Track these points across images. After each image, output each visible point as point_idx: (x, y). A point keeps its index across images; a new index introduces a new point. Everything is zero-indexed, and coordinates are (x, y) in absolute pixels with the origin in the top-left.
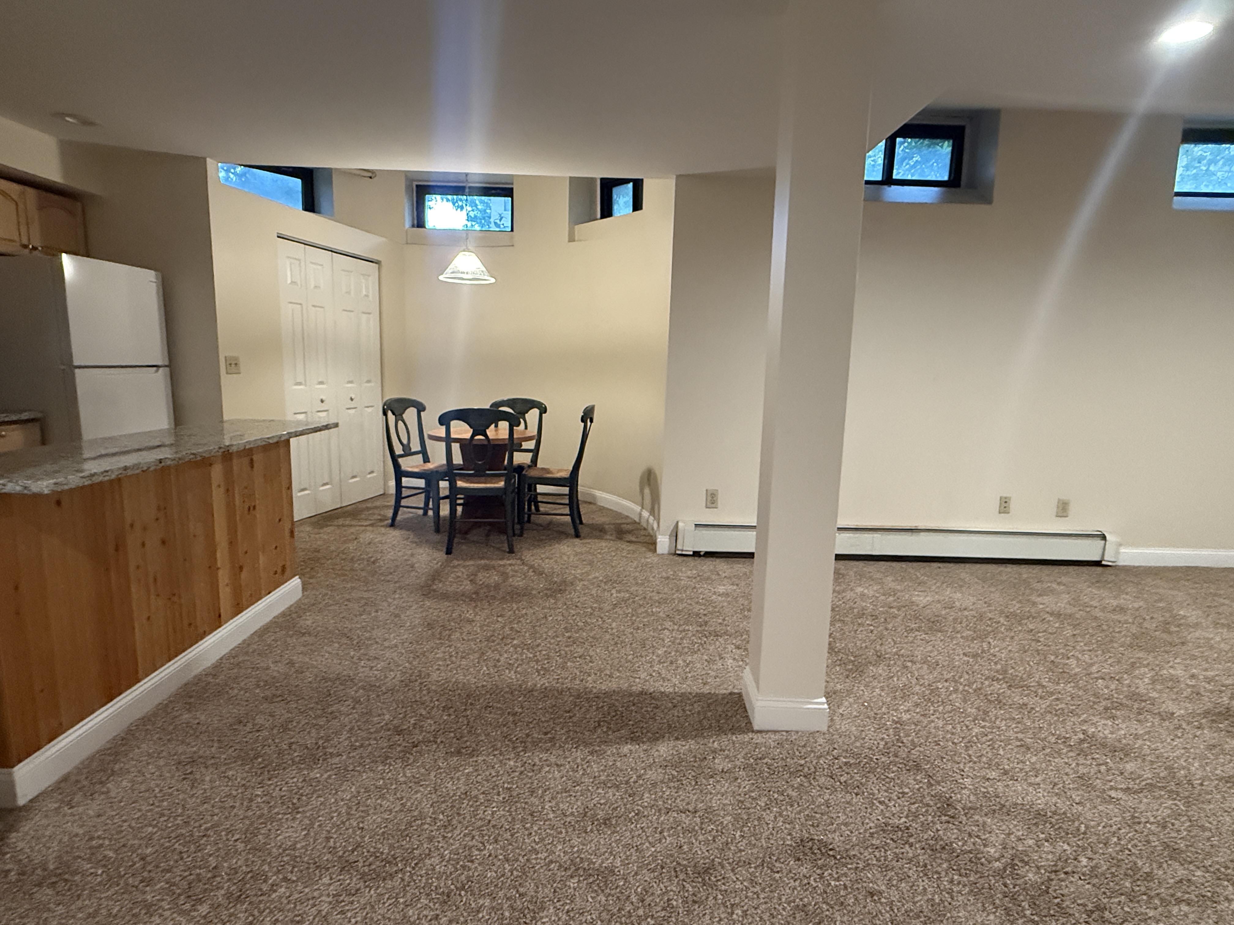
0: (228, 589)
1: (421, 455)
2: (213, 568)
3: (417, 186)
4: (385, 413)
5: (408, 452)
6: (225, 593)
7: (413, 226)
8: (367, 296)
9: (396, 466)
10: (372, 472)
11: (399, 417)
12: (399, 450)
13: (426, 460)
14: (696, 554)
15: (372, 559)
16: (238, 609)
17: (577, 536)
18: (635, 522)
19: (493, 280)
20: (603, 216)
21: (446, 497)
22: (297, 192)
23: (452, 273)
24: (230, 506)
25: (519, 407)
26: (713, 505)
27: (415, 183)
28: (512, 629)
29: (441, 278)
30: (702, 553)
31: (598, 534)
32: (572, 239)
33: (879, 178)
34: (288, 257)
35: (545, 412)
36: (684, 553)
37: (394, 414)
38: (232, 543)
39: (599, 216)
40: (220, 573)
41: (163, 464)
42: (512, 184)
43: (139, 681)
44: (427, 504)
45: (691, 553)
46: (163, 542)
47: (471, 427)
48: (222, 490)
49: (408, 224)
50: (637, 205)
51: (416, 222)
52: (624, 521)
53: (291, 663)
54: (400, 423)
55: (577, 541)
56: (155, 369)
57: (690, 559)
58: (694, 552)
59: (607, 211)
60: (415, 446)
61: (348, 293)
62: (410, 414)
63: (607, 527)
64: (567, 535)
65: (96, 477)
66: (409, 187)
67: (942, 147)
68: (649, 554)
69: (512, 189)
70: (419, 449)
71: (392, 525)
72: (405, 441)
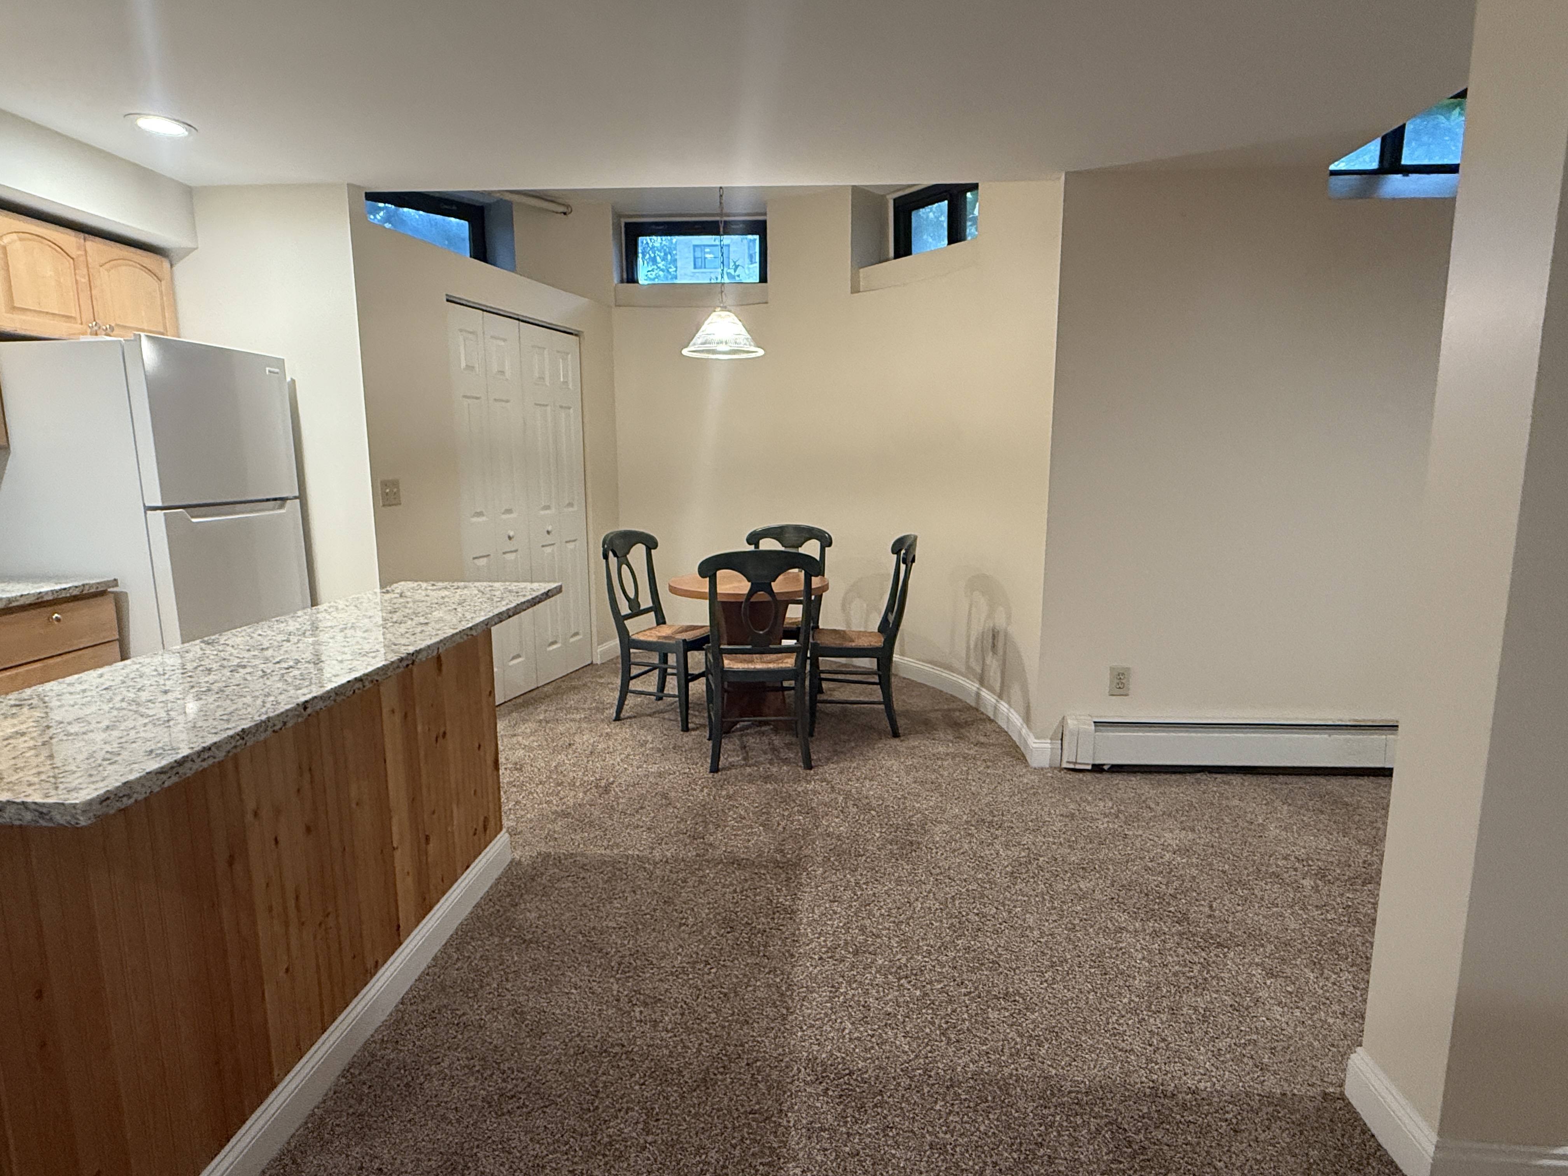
0: (409, 880)
1: (652, 614)
2: (386, 851)
3: (627, 224)
4: (606, 557)
5: (636, 611)
6: (405, 885)
7: (622, 281)
8: (565, 383)
9: (623, 632)
10: (576, 634)
11: (623, 560)
12: (625, 610)
13: (661, 620)
14: (1098, 769)
15: (603, 783)
16: (425, 907)
17: (896, 735)
18: (969, 708)
19: (761, 352)
20: (897, 256)
21: (696, 677)
22: (464, 240)
23: (702, 344)
24: (410, 737)
25: (791, 537)
26: (1121, 691)
27: (623, 221)
28: (863, 929)
29: (685, 352)
30: (1106, 768)
31: (923, 728)
32: (855, 290)
33: (1375, 165)
34: (461, 330)
35: (830, 545)
36: (1078, 767)
37: (615, 555)
38: (414, 800)
39: (892, 253)
40: (397, 854)
41: (309, 711)
42: (765, 214)
43: (274, 1086)
44: (662, 686)
45: (1089, 767)
46: (308, 830)
47: (749, 581)
48: (398, 718)
49: (616, 279)
50: (956, 234)
51: (625, 276)
52: (953, 706)
53: (518, 1013)
54: (624, 567)
55: (895, 742)
56: (279, 502)
57: (1089, 777)
58: (1093, 765)
59: (903, 248)
60: (646, 601)
61: (542, 378)
62: (637, 554)
63: (932, 715)
64: (881, 735)
65: (188, 765)
66: (616, 226)
67: (1448, 119)
68: (1020, 769)
69: (765, 222)
70: (650, 604)
71: (618, 718)
72: (632, 595)
